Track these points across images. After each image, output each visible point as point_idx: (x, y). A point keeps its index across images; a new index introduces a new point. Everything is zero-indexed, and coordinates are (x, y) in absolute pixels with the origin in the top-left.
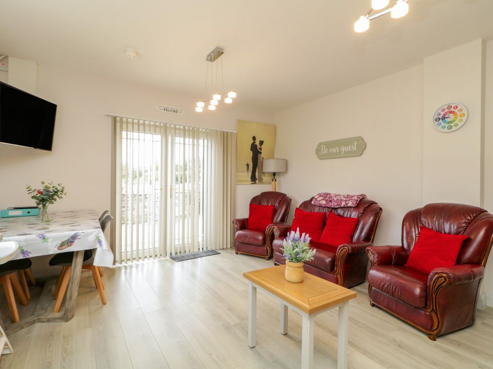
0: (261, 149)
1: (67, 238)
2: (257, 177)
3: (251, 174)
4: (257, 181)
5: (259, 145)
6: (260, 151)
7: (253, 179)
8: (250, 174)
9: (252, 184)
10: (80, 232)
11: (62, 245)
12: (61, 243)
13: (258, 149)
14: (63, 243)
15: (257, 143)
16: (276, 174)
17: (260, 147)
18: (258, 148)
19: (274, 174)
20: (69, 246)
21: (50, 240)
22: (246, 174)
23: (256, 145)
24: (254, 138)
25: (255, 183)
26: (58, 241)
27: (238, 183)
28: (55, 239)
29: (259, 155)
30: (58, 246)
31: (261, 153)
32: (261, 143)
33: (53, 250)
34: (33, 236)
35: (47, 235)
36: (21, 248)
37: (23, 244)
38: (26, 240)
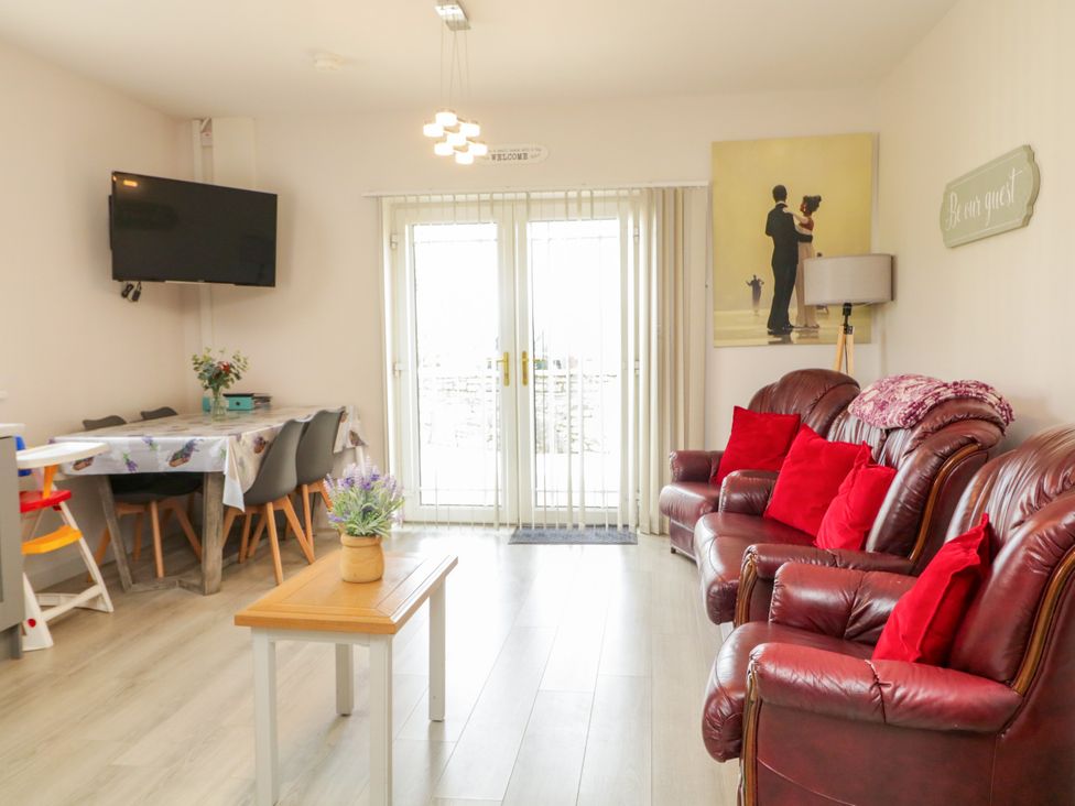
0: (809, 226)
1: (181, 448)
2: (793, 322)
3: (769, 311)
4: (794, 335)
5: (801, 214)
6: (805, 231)
7: (779, 326)
8: (765, 312)
9: (771, 343)
10: (198, 438)
11: (175, 458)
12: (173, 454)
13: (798, 228)
14: (176, 454)
15: (793, 206)
16: (854, 308)
17: (805, 220)
18: (797, 222)
19: (847, 309)
20: (184, 462)
21: (159, 448)
22: (751, 312)
23: (790, 216)
24: (780, 193)
25: (787, 341)
26: (169, 451)
27: (718, 343)
28: (166, 446)
29: (802, 247)
30: (170, 459)
31: (809, 239)
32: (811, 204)
33: (163, 465)
34: (138, 439)
35: (155, 439)
36: (126, 455)
37: (127, 450)
38: (131, 445)
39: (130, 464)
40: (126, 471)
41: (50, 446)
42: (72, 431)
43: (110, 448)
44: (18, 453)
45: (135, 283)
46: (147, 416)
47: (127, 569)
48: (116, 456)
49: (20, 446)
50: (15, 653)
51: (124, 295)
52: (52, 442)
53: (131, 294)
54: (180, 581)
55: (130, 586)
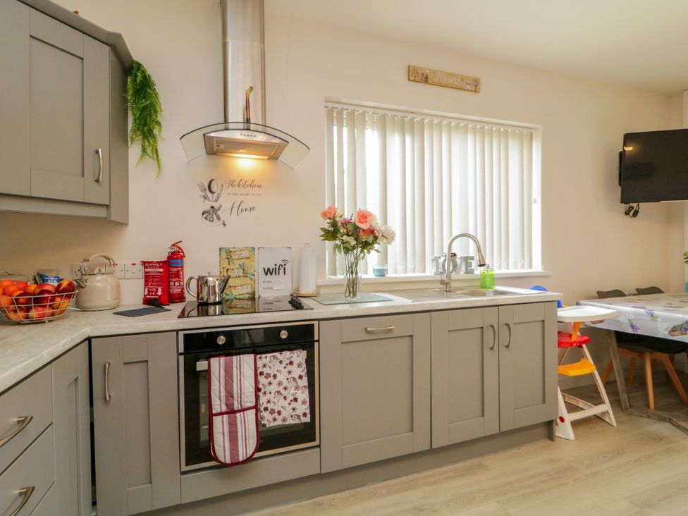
1: (681, 323)
11: (674, 330)
12: (672, 326)
14: (675, 327)
20: (683, 334)
21: (659, 319)
26: (668, 324)
28: (665, 320)
30: (669, 329)
33: (662, 332)
34: (642, 310)
35: (656, 313)
36: (630, 321)
37: (632, 317)
38: (635, 314)
39: (633, 326)
40: (630, 331)
41: (577, 307)
42: (590, 298)
43: (619, 313)
44: (558, 309)
45: (635, 205)
46: (640, 292)
47: (626, 396)
48: (622, 319)
49: (559, 305)
50: (550, 436)
51: (627, 213)
52: (578, 304)
53: (632, 212)
54: (670, 419)
55: (627, 409)
